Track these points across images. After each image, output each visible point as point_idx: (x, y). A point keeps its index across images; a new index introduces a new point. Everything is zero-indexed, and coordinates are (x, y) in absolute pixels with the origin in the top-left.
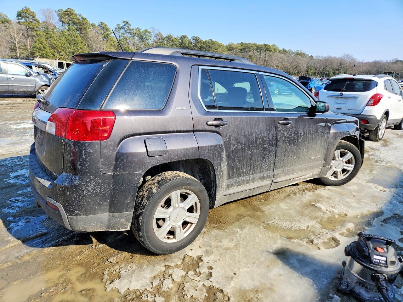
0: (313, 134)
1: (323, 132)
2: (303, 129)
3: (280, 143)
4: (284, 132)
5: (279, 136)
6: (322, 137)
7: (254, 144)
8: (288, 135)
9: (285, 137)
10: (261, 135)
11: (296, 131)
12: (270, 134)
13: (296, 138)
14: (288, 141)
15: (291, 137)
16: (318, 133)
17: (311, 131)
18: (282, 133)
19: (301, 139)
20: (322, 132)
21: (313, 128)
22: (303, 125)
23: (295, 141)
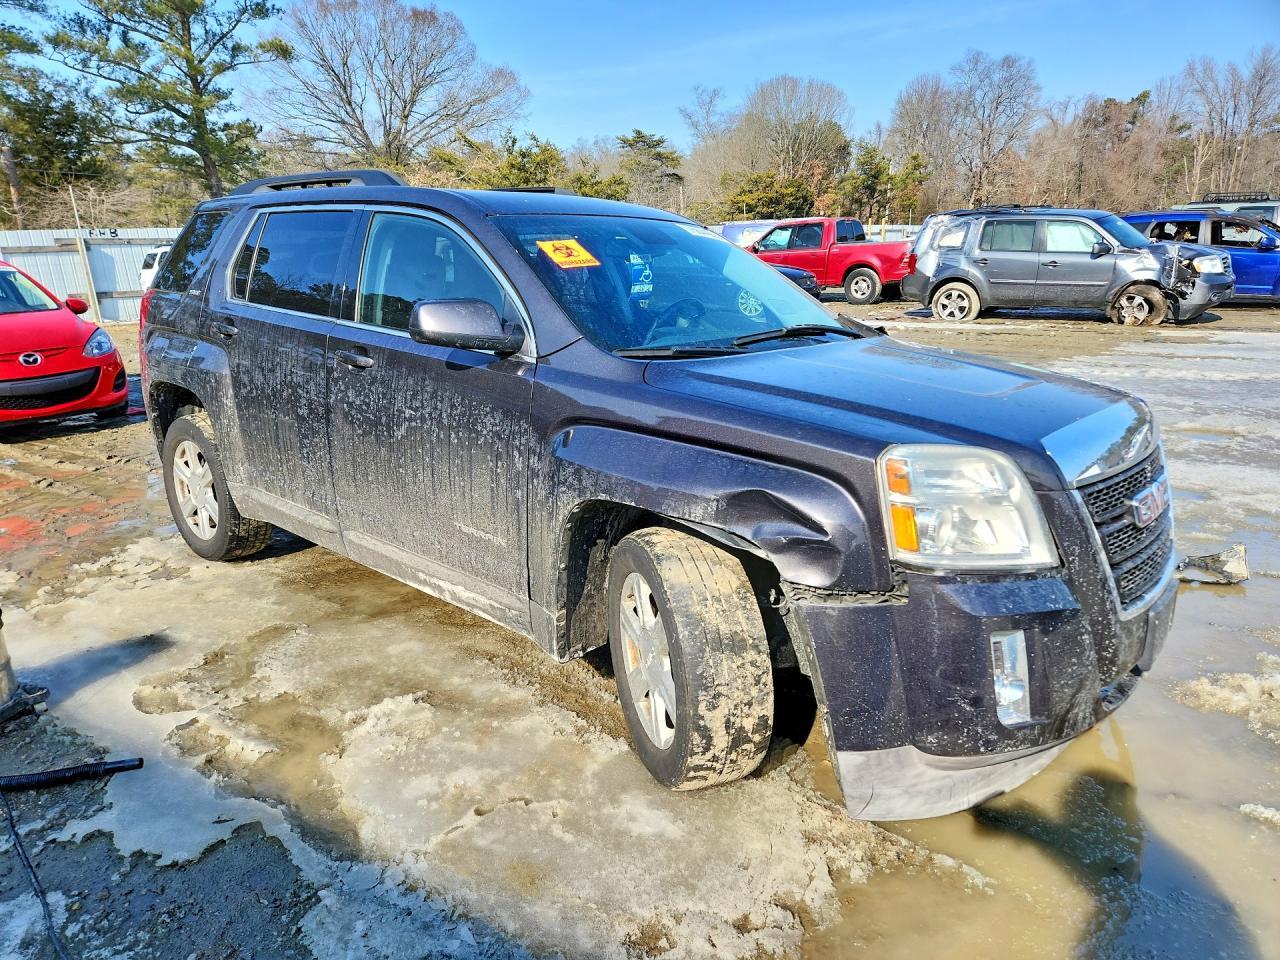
0: (450, 427)
1: (500, 439)
2: (409, 397)
3: (337, 419)
4: (347, 388)
5: (333, 397)
6: (498, 457)
7: (278, 395)
8: (358, 402)
9: (350, 405)
10: (292, 379)
11: (384, 394)
12: (312, 384)
13: (384, 419)
14: (358, 419)
15: (366, 412)
16: (479, 433)
17: (444, 415)
18: (342, 388)
19: (403, 430)
20: (497, 435)
21: (453, 406)
22: (411, 381)
23: (380, 428)
